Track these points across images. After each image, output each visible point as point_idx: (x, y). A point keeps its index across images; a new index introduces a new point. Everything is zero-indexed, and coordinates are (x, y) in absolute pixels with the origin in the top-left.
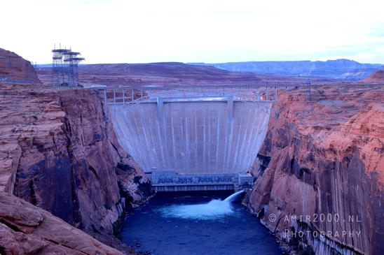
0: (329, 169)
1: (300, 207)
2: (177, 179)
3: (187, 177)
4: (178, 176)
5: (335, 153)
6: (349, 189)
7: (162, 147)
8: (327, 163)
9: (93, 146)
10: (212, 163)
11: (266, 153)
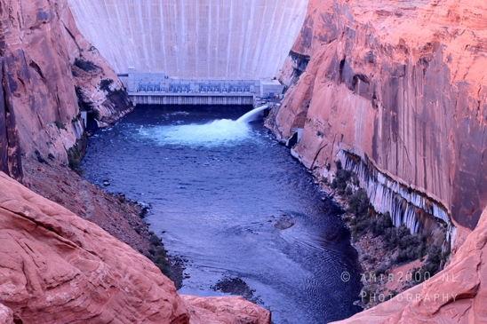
0: (396, 77)
1: (351, 132)
2: (167, 86)
3: (183, 83)
4: (168, 81)
5: (406, 52)
6: (425, 107)
7: (144, 36)
8: (394, 68)
9: (36, 31)
10: (220, 62)
11: (302, 50)
